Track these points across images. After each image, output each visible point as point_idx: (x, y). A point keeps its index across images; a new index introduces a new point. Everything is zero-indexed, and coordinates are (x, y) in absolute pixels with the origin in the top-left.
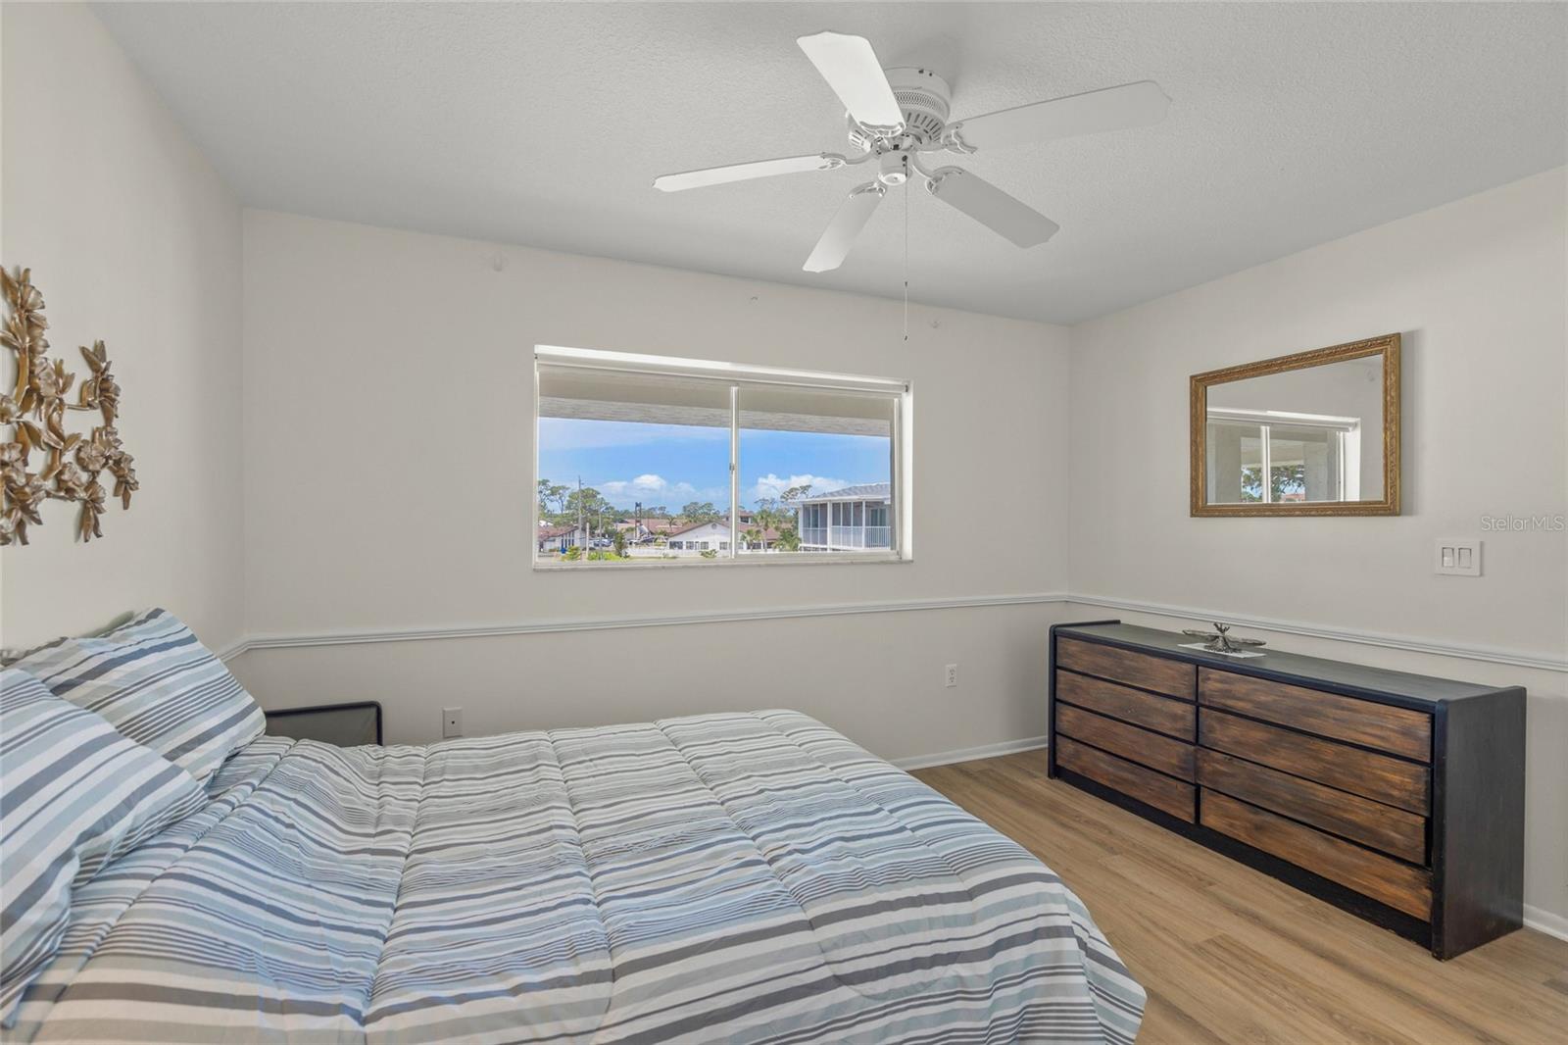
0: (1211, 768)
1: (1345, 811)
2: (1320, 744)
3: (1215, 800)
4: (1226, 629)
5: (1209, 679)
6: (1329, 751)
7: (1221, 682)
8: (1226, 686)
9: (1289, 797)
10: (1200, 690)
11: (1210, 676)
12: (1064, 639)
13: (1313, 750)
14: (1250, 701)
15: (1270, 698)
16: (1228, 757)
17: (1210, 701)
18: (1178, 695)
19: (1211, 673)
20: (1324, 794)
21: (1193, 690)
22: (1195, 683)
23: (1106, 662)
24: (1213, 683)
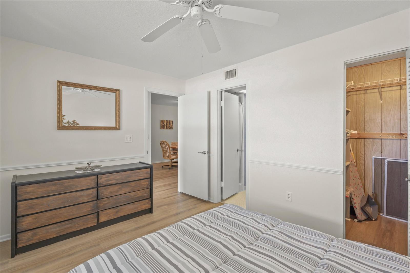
0: (103, 204)
1: (137, 195)
2: (132, 183)
3: (104, 213)
4: (90, 164)
5: (102, 178)
6: (133, 184)
7: (106, 178)
8: (108, 178)
9: (125, 199)
10: (99, 182)
11: (102, 177)
12: (20, 187)
13: (130, 185)
14: (115, 180)
15: (120, 177)
16: (108, 198)
17: (102, 185)
18: (90, 187)
19: (102, 176)
20: (132, 194)
21: (96, 184)
22: (97, 181)
23: (54, 188)
24: (103, 180)
